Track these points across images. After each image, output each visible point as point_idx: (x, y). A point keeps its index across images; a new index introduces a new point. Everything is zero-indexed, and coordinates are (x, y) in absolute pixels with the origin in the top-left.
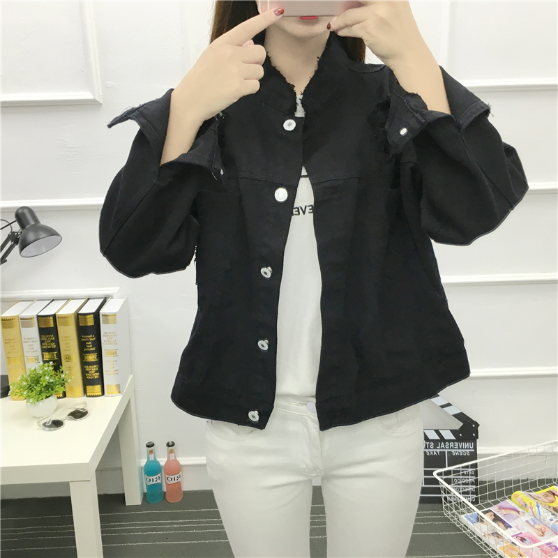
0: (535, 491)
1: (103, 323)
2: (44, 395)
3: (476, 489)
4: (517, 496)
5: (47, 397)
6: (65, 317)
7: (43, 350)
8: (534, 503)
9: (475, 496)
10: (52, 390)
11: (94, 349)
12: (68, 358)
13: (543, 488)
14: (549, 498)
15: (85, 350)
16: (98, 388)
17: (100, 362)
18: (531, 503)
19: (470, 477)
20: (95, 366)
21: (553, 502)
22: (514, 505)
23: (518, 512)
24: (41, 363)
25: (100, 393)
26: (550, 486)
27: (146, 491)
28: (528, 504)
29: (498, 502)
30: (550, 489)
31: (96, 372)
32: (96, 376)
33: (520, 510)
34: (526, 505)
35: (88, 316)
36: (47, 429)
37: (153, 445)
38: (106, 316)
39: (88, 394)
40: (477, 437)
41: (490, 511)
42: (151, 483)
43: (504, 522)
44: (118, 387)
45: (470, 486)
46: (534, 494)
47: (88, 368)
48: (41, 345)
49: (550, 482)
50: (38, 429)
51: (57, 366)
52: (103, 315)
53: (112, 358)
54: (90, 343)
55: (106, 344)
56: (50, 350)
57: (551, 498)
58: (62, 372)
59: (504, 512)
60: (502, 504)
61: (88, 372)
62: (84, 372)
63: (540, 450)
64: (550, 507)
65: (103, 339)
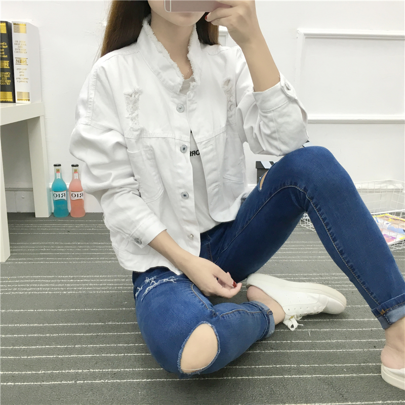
1: (15, 32)
11: (6, 56)
16: (9, 94)
17: (12, 70)
20: (7, 73)
25: (12, 100)
31: (8, 79)
32: (8, 82)
35: (1, 24)
38: (17, 24)
42: (58, 198)
44: (28, 94)
53: (22, 66)
54: (3, 50)
55: (17, 52)
65: (14, 47)
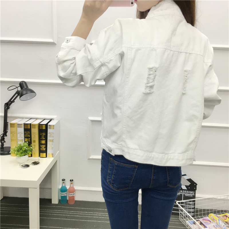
0: (219, 214)
1: (49, 129)
2: (23, 154)
3: (194, 211)
4: (211, 215)
5: (24, 155)
6: (34, 125)
7: (25, 137)
8: (217, 219)
9: (193, 214)
10: (27, 153)
11: (44, 138)
12: (34, 141)
13: (222, 214)
14: (224, 218)
15: (41, 138)
16: (45, 154)
17: (46, 144)
18: (216, 219)
19: (192, 206)
20: (44, 145)
21: (226, 219)
22: (209, 219)
23: (211, 222)
24: (24, 142)
25: (45, 157)
26: (225, 213)
27: (60, 199)
28: (215, 219)
29: (203, 217)
30: (225, 214)
31: (44, 148)
32: (44, 149)
33: (211, 221)
34: (214, 219)
35: (43, 125)
36: (23, 167)
37: (65, 180)
39: (41, 156)
40: (196, 189)
41: (199, 220)
42: (63, 195)
43: (204, 225)
44: (53, 154)
45: (192, 209)
46: (218, 215)
47: (41, 146)
48: (24, 135)
49: (226, 211)
50: (20, 167)
51: (30, 144)
52: (49, 125)
53: (51, 143)
54: (43, 136)
55: (49, 137)
56: (27, 138)
57: (225, 218)
58: (31, 146)
59: (205, 221)
60: (204, 218)
61: (41, 148)
62: (40, 147)
63: (222, 198)
64: (224, 221)
65: (48, 135)
